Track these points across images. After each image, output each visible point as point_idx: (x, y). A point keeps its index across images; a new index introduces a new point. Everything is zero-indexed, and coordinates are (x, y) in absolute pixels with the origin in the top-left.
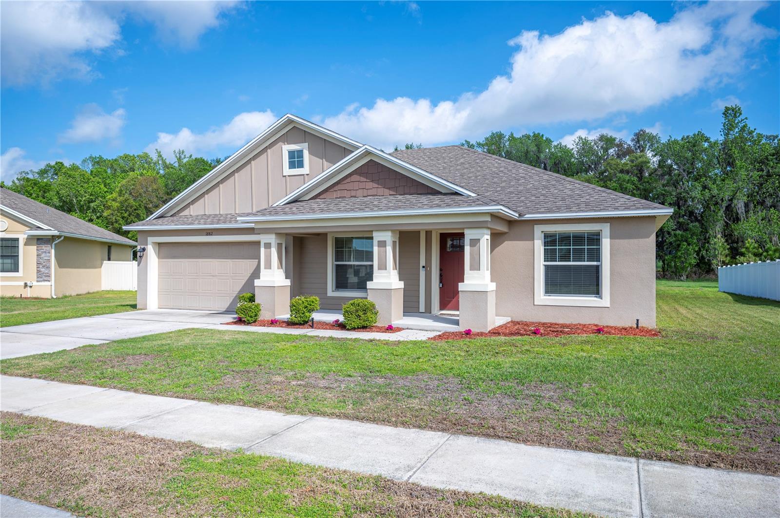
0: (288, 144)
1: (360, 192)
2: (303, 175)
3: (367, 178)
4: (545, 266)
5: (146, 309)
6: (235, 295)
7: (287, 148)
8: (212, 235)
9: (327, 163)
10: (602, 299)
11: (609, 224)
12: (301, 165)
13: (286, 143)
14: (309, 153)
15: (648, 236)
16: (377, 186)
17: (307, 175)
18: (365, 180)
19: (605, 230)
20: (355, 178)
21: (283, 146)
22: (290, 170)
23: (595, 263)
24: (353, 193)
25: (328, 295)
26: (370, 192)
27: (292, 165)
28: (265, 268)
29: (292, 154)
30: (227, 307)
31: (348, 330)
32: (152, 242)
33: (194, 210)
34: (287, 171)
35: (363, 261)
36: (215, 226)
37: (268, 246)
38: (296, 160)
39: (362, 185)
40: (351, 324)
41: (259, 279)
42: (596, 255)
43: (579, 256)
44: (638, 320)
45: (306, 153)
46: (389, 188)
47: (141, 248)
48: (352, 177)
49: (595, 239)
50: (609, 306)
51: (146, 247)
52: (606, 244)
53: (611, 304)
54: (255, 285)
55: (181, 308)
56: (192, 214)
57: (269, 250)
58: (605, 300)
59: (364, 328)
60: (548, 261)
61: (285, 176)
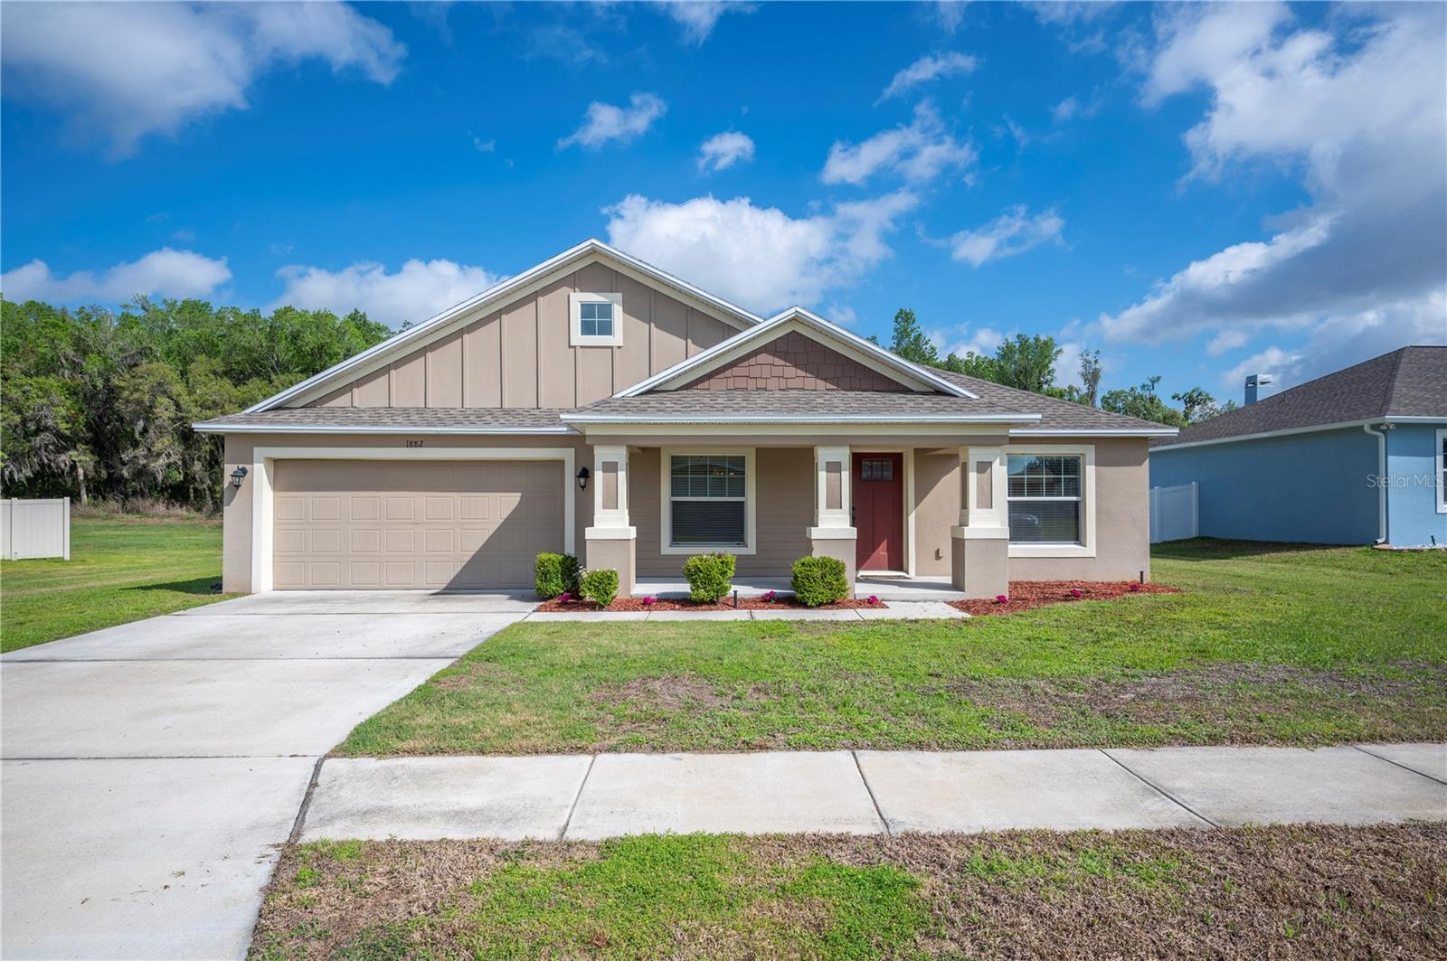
0: (581, 291)
1: (772, 383)
2: (612, 347)
3: (785, 361)
4: (1009, 502)
5: (250, 593)
6: (468, 559)
7: (578, 298)
8: (421, 446)
9: (659, 331)
10: (1085, 546)
11: (1094, 446)
12: (606, 329)
13: (577, 289)
14: (624, 311)
15: (1140, 463)
16: (803, 373)
17: (618, 347)
18: (783, 363)
19: (1089, 452)
20: (764, 358)
21: (572, 294)
22: (585, 336)
23: (1074, 498)
24: (761, 384)
25: (662, 553)
26: (791, 383)
27: (587, 329)
28: (605, 507)
29: (587, 309)
30: (449, 581)
31: (811, 607)
32: (266, 458)
33: (367, 397)
34: (578, 338)
35: (723, 496)
36: (439, 429)
37: (610, 467)
38: (596, 321)
39: (777, 371)
40: (817, 598)
41: (593, 526)
42: (1075, 487)
43: (1052, 487)
44: (1142, 573)
45: (618, 311)
46: (825, 380)
47: (238, 468)
48: (759, 357)
49: (1072, 467)
50: (1094, 555)
51: (248, 467)
52: (1090, 472)
53: (1097, 553)
54: (586, 538)
55: (334, 586)
56: (356, 404)
57: (612, 475)
58: (1090, 549)
59: (832, 603)
60: (1014, 495)
61: (575, 347)
